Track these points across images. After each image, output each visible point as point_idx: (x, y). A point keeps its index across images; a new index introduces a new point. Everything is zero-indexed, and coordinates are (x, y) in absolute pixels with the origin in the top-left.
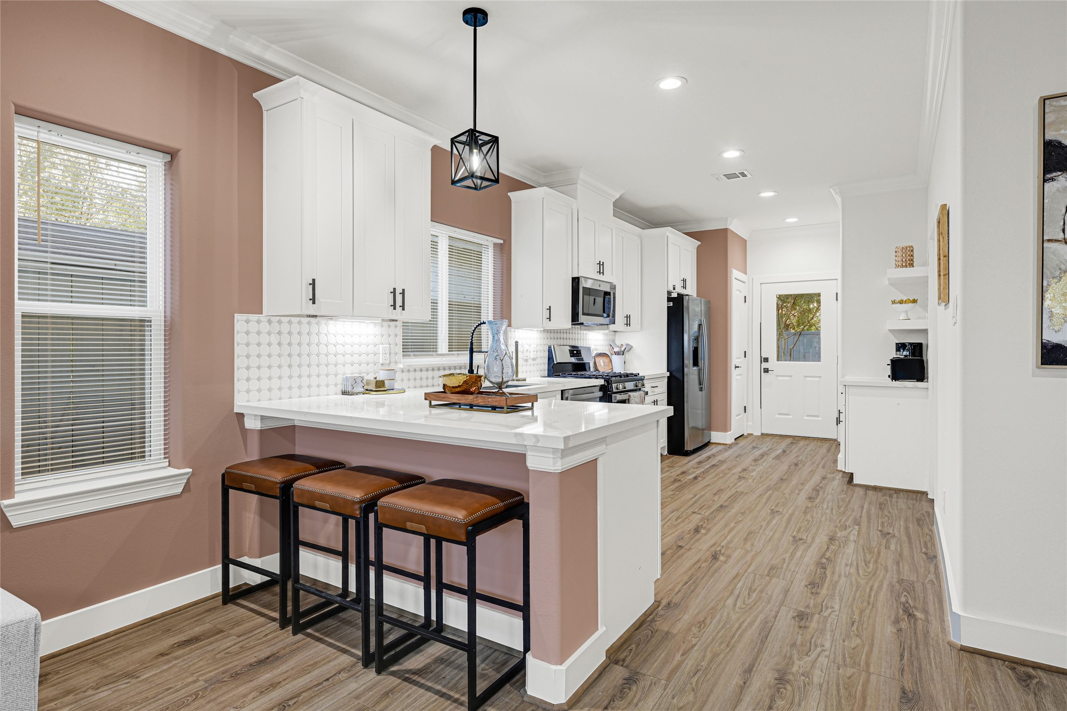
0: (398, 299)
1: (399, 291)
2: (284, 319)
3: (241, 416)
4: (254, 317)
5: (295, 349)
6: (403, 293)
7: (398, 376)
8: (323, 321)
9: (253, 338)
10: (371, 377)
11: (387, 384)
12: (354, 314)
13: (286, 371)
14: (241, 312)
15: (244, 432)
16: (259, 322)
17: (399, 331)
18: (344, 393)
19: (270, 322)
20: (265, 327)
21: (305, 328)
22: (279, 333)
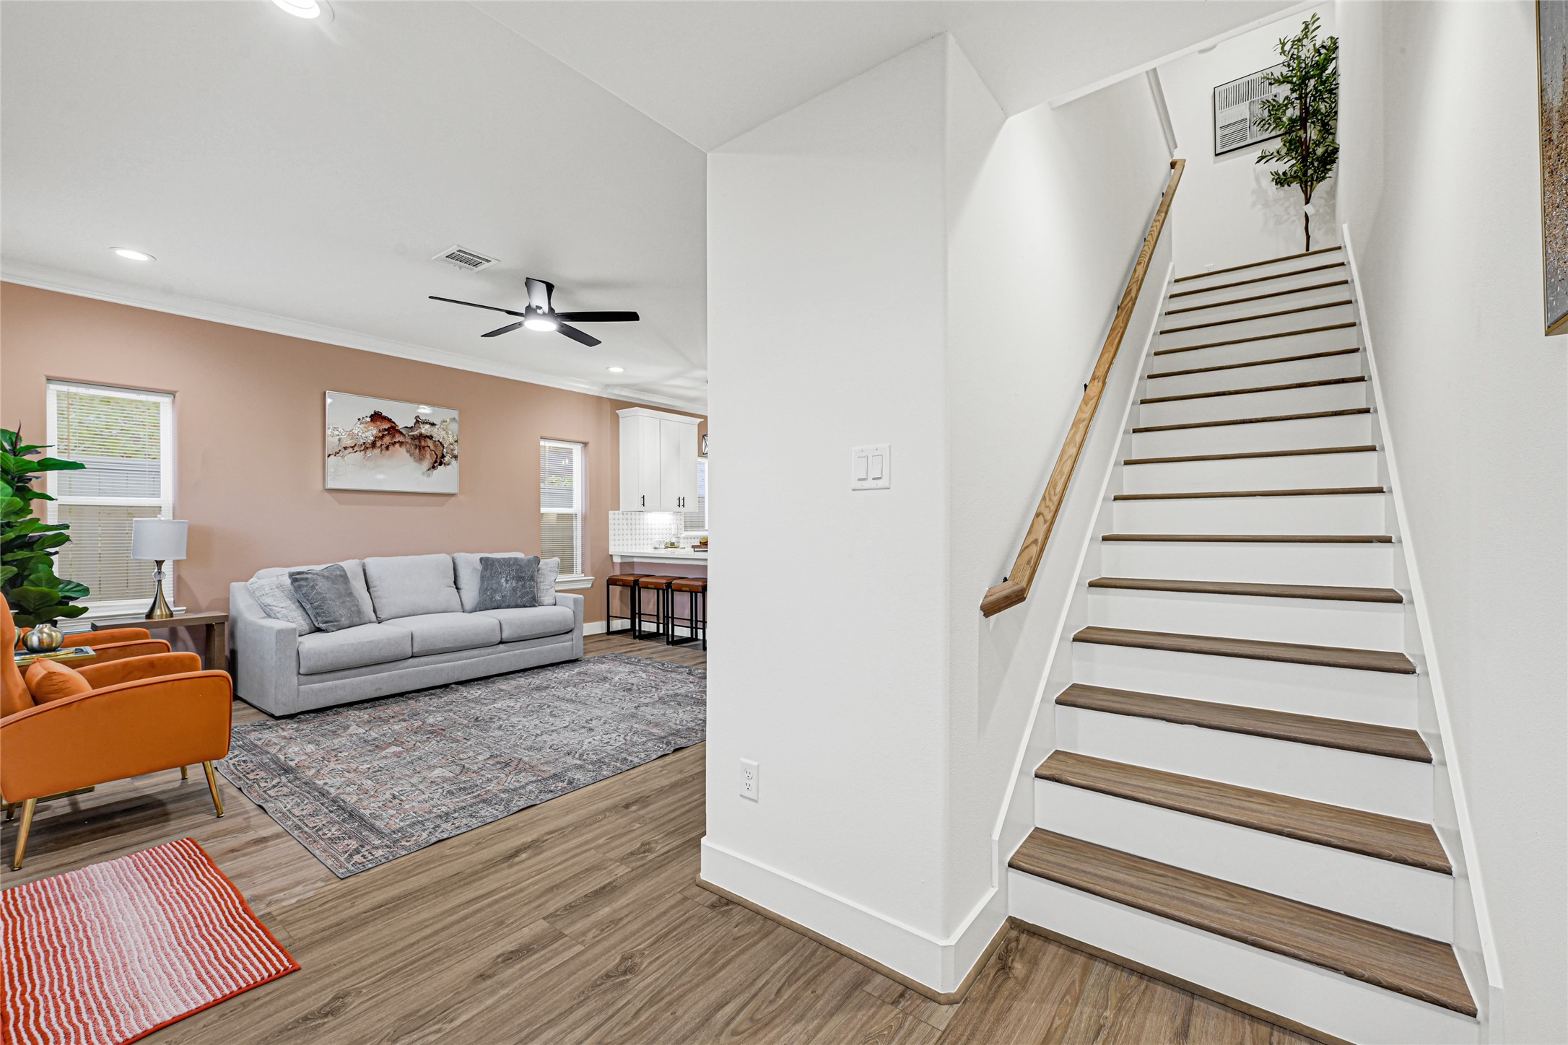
0: (681, 502)
1: (681, 498)
2: (633, 513)
3: (611, 556)
4: (617, 512)
5: (633, 527)
6: (684, 499)
7: (682, 541)
8: (645, 513)
9: (616, 522)
10: (668, 541)
11: (676, 544)
12: (661, 509)
13: (629, 537)
14: (611, 510)
15: (613, 563)
16: (619, 514)
17: (683, 517)
18: (655, 548)
19: (623, 514)
20: (621, 516)
21: (638, 516)
22: (627, 519)
